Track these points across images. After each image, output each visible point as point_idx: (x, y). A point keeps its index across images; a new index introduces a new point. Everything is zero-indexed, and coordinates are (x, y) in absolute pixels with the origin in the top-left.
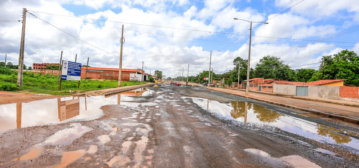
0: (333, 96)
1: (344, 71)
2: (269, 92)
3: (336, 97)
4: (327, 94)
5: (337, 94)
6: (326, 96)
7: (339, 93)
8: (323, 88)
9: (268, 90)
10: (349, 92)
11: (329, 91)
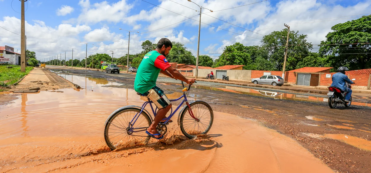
0: (246, 78)
1: (239, 58)
2: (189, 75)
3: (248, 78)
4: (242, 76)
5: (249, 76)
6: (241, 78)
7: (250, 75)
8: (238, 72)
9: (187, 74)
10: (258, 75)
11: (243, 74)
